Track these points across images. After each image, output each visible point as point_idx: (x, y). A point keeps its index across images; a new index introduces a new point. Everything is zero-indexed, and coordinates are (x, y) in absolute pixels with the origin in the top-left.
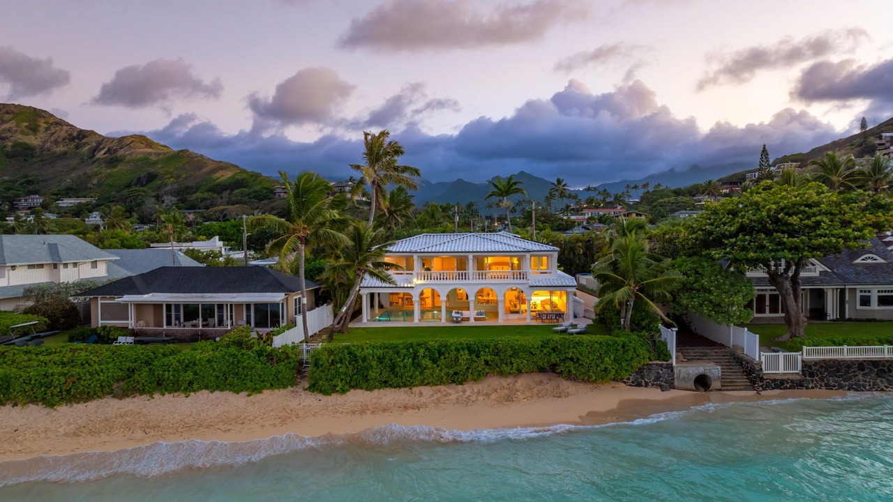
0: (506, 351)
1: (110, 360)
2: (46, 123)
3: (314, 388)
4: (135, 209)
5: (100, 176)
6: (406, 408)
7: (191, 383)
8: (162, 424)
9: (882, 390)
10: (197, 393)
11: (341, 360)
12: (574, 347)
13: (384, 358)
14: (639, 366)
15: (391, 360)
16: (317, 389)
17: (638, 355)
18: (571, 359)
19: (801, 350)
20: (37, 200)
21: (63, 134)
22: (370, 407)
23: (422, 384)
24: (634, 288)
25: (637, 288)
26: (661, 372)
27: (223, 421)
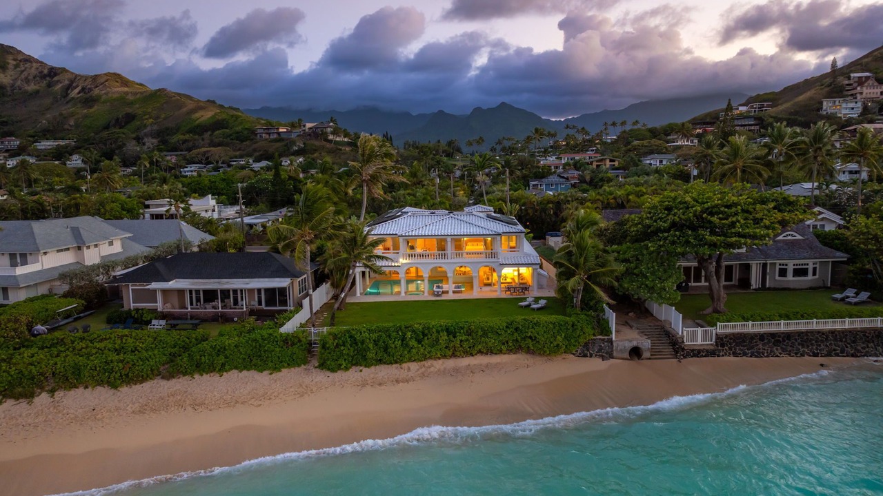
0: (477, 332)
1: (153, 346)
2: (15, 60)
3: (322, 366)
4: (117, 152)
5: (76, 117)
6: (397, 381)
7: (223, 365)
8: (207, 402)
9: (777, 356)
10: (229, 373)
11: (344, 343)
12: (533, 327)
13: (379, 341)
14: (585, 341)
15: (384, 342)
16: (325, 368)
17: (584, 333)
18: (530, 337)
19: (716, 326)
20: (15, 143)
21: (33, 71)
22: (369, 382)
23: (410, 360)
24: (584, 276)
25: (586, 276)
26: (603, 345)
27: (254, 398)
